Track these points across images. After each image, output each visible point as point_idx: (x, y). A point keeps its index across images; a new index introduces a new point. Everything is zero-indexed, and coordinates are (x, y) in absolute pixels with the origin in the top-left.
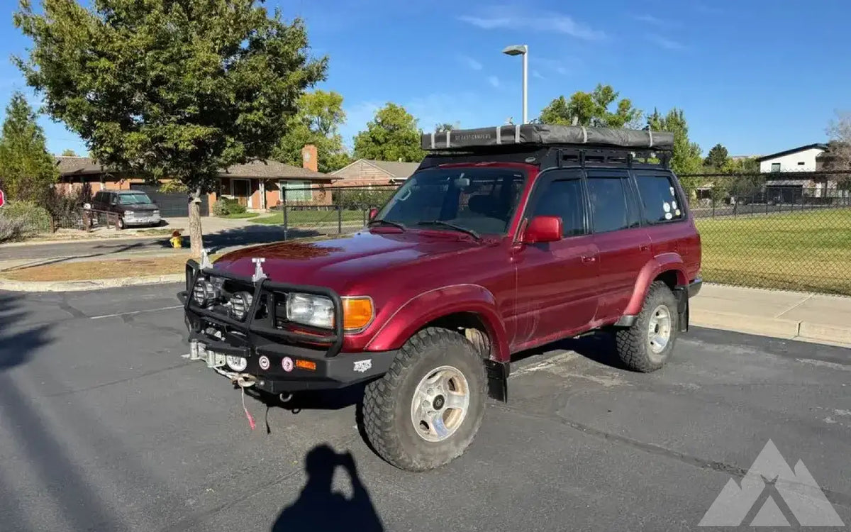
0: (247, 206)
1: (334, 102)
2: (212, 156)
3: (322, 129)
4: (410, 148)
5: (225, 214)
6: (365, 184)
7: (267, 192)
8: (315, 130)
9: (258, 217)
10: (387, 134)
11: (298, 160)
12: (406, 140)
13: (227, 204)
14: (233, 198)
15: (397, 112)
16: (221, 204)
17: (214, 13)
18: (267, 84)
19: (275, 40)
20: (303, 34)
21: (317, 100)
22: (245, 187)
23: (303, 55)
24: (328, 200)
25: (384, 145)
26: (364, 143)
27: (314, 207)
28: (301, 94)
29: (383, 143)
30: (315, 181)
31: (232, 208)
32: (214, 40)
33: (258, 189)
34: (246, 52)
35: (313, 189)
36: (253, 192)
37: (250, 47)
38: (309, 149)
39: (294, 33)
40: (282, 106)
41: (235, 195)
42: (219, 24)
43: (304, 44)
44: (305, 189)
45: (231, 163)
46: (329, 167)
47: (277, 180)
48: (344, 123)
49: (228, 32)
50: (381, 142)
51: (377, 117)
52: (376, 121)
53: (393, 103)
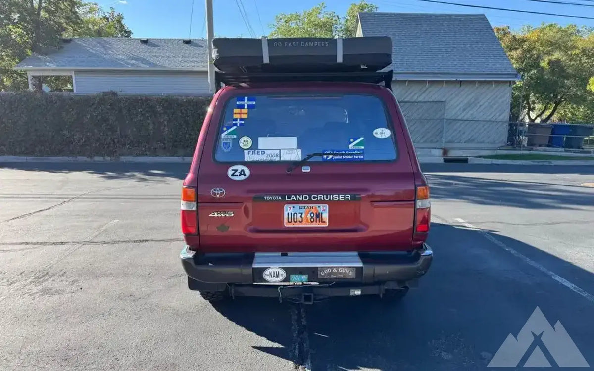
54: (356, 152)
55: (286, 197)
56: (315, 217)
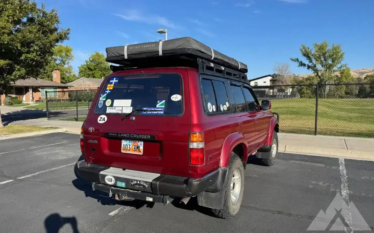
0: (23, 100)
1: (68, 51)
2: (7, 75)
3: (62, 63)
4: (107, 73)
5: (11, 104)
6: (85, 89)
7: (33, 93)
8: (58, 63)
9: (29, 106)
10: (95, 66)
11: (50, 77)
12: (105, 69)
13: (12, 99)
14: (15, 96)
15: (100, 56)
16: (8, 99)
17: (7, 3)
18: (38, 40)
19: (42, 18)
20: (57, 17)
21: (59, 49)
22: (22, 91)
23: (56, 27)
24: (66, 96)
25: (94, 71)
26: (84, 70)
27: (59, 100)
28: (56, 46)
29: (93, 70)
30: (59, 87)
31: (14, 102)
32: (8, 16)
33: (29, 92)
34: (25, 24)
35: (58, 92)
36: (26, 93)
37: (27, 21)
38: (56, 72)
39: (52, 16)
40: (46, 51)
41: (16, 94)
42: (11, 9)
43: (57, 21)
44: (54, 92)
45: (17, 79)
46: (66, 81)
47: (39, 87)
48: (73, 60)
49: (16, 13)
50: (92, 69)
51: (90, 58)
52: (90, 60)
53: (97, 52)
54: (160, 109)
55: (119, 134)
56: (136, 148)
